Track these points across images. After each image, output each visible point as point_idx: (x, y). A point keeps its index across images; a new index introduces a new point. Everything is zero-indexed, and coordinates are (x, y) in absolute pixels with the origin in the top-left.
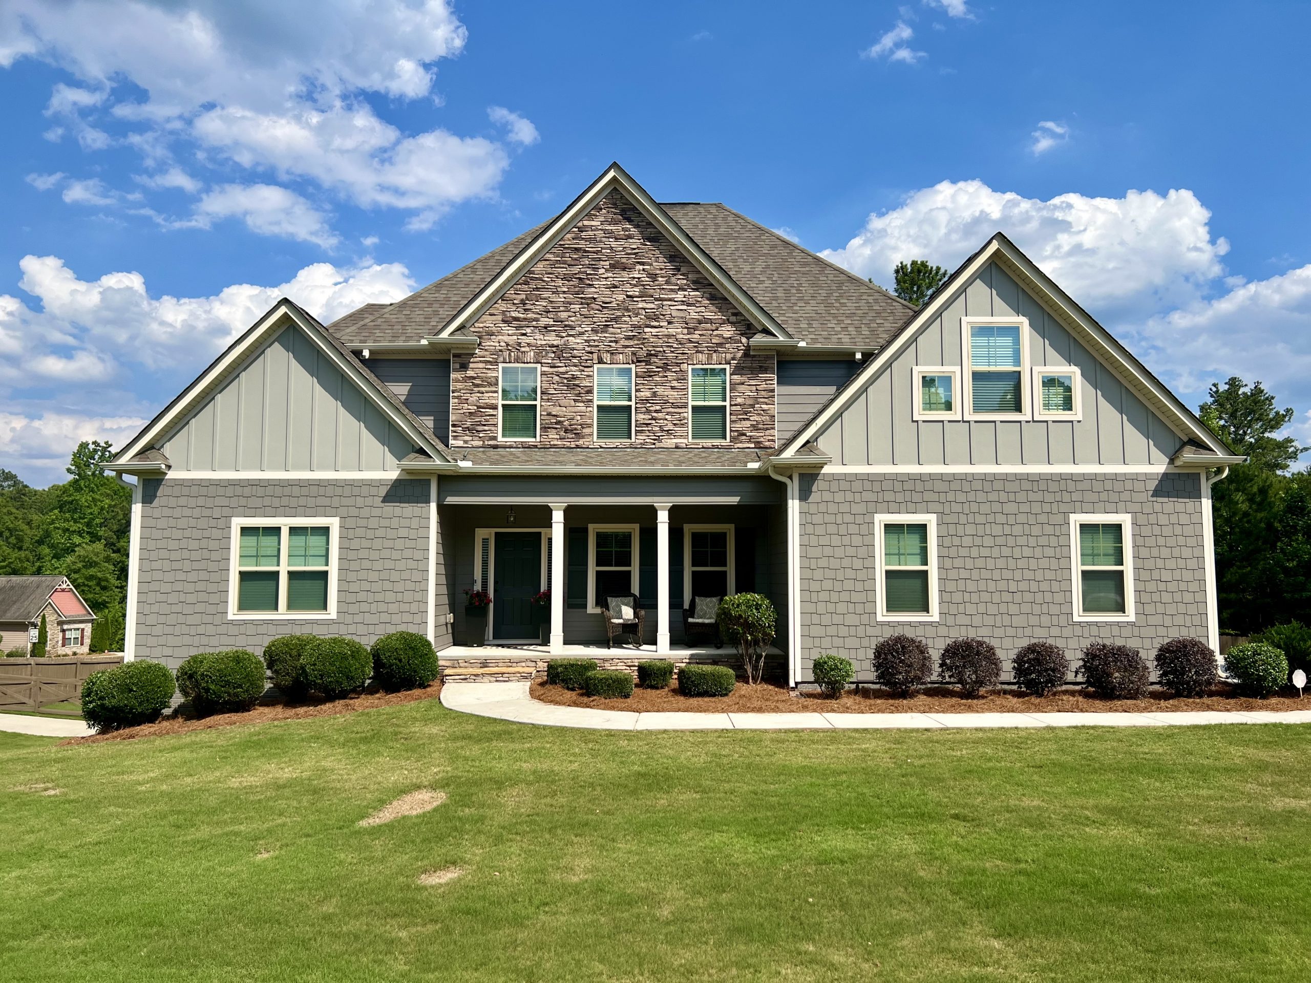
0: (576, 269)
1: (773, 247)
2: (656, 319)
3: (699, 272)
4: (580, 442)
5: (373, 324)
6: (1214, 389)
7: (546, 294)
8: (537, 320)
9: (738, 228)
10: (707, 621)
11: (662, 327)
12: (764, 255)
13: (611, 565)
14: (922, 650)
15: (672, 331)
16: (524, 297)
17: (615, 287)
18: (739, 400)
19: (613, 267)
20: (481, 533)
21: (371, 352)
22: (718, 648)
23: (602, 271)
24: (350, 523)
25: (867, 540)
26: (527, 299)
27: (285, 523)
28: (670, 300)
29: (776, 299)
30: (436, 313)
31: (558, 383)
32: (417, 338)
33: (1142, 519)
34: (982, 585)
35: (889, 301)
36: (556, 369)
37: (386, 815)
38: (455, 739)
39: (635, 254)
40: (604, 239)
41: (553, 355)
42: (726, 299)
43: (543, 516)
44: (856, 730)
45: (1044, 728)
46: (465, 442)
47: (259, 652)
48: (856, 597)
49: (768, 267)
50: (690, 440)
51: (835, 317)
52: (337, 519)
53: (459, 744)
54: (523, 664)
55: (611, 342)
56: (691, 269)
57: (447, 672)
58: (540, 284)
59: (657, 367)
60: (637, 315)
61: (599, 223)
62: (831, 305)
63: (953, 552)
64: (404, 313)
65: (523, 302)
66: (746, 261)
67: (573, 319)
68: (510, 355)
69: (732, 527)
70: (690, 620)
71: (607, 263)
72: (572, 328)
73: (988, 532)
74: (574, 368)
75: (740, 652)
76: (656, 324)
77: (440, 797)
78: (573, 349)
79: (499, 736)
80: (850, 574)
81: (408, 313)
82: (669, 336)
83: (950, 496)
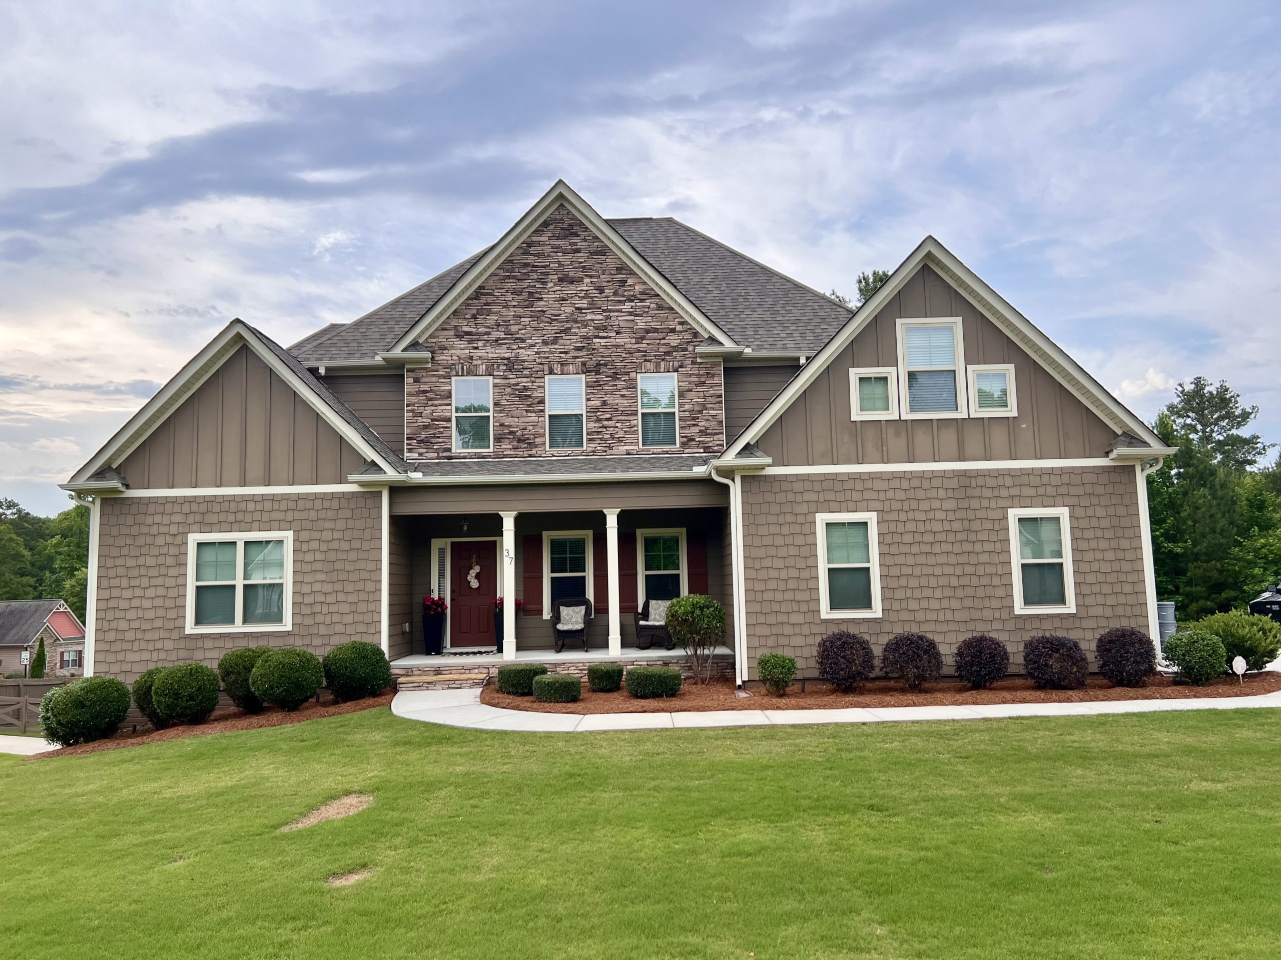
0: (526, 284)
1: (722, 258)
2: (604, 329)
3: (645, 283)
4: (533, 452)
5: (329, 342)
6: (1180, 389)
7: (495, 309)
8: (488, 334)
9: (688, 241)
10: (657, 624)
11: (610, 337)
12: (714, 266)
13: (566, 572)
14: (864, 646)
15: (620, 341)
16: (475, 312)
17: (564, 299)
18: (687, 407)
19: (561, 280)
20: (437, 544)
21: (327, 369)
22: (669, 649)
23: (550, 285)
24: (305, 535)
25: (809, 540)
26: (478, 313)
27: (240, 537)
28: (618, 311)
29: (723, 308)
30: (391, 330)
31: (510, 395)
32: (371, 355)
33: (1080, 512)
34: (924, 581)
35: (834, 307)
36: (507, 381)
37: (312, 820)
38: (396, 744)
39: (582, 267)
40: (552, 254)
41: (505, 368)
42: (672, 309)
43: (494, 524)
44: (793, 726)
45: (980, 720)
46: (421, 454)
47: (213, 665)
48: (799, 596)
49: (716, 277)
50: (641, 447)
51: (781, 323)
52: (292, 532)
53: (398, 749)
54: (476, 671)
55: (561, 353)
56: (637, 280)
57: (401, 680)
58: (490, 299)
59: (607, 377)
60: (586, 326)
61: (547, 239)
62: (777, 312)
63: (894, 549)
64: (361, 330)
65: (474, 317)
66: (695, 272)
67: (523, 331)
68: (462, 368)
69: (683, 531)
70: (642, 623)
71: (556, 277)
72: (523, 340)
73: (928, 528)
74: (525, 380)
75: (689, 653)
76: (605, 335)
77: (368, 801)
78: (524, 361)
79: (440, 741)
80: (794, 573)
81: (364, 330)
82: (617, 346)
83: (890, 495)
